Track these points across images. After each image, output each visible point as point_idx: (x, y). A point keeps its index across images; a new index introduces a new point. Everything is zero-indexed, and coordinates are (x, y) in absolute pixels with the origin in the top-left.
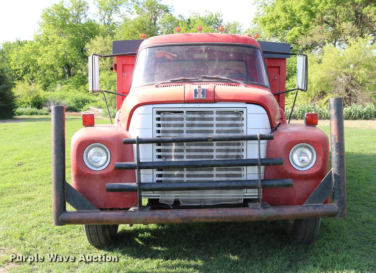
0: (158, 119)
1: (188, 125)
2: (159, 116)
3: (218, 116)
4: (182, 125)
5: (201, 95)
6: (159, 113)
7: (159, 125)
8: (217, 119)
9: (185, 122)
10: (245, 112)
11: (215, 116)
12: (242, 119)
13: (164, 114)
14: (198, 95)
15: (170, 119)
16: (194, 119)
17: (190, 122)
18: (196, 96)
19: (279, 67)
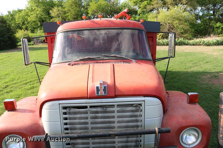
0: (65, 113)
1: (92, 118)
2: (65, 111)
3: (119, 109)
4: (87, 118)
5: (103, 92)
6: (65, 108)
7: (66, 119)
8: (118, 112)
9: (89, 115)
10: (143, 105)
11: (116, 109)
12: (140, 110)
13: (70, 109)
14: (100, 92)
15: (75, 113)
16: (97, 112)
17: (94, 115)
18: (98, 93)
19: (153, 37)
